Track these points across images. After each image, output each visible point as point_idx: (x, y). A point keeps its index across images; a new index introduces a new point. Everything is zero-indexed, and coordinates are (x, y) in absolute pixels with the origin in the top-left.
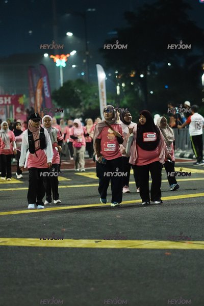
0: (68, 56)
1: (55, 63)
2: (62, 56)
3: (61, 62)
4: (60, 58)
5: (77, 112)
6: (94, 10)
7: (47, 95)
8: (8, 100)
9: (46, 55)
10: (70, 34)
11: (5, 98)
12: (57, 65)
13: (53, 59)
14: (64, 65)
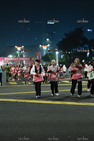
0: (47, 46)
1: (43, 48)
2: (45, 46)
3: (45, 48)
4: (45, 47)
5: (49, 63)
6: (55, 32)
7: (41, 58)
8: (29, 59)
9: (40, 46)
10: (48, 40)
11: (28, 58)
12: (44, 49)
13: (42, 47)
14: (46, 49)
